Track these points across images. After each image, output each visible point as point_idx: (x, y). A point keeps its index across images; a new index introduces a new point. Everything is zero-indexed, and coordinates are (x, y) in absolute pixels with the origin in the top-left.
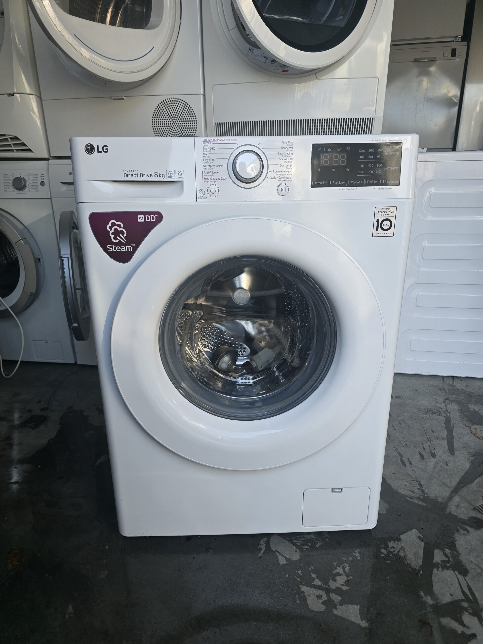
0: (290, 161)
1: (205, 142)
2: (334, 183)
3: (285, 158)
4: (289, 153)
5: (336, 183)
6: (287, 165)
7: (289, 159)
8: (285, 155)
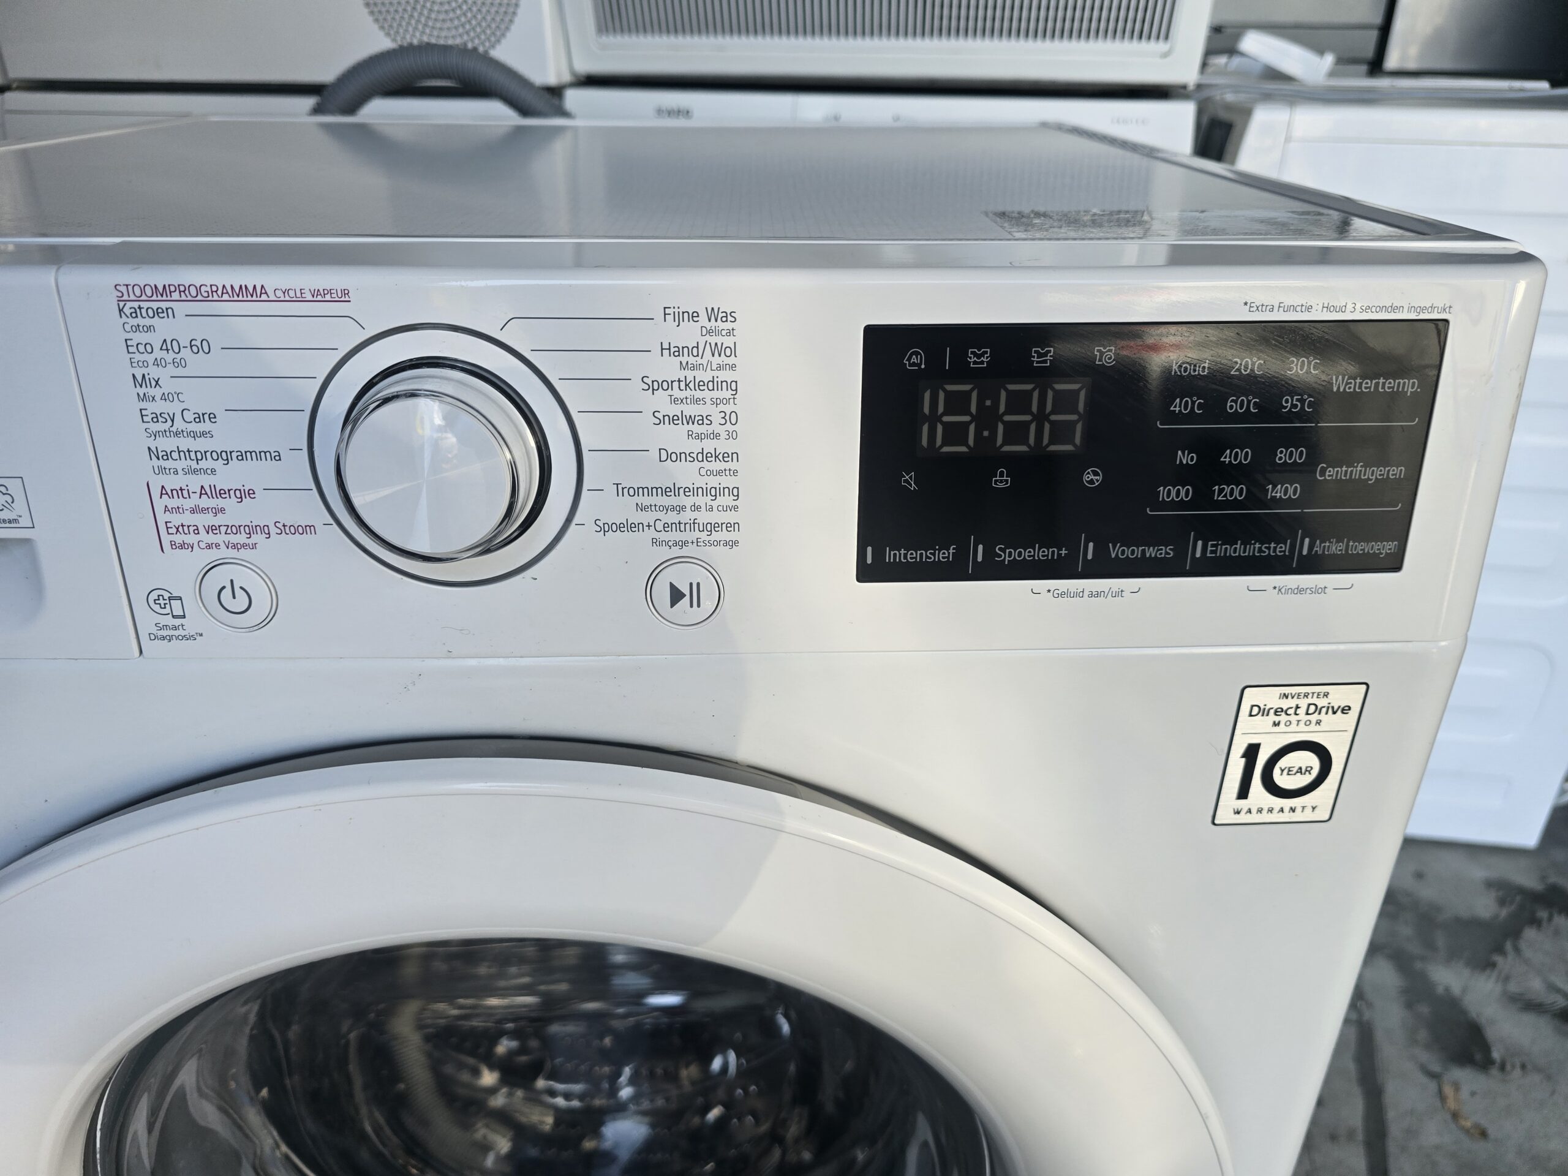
0: (721, 430)
1: (129, 304)
2: (1000, 556)
3: (690, 410)
4: (715, 384)
5: (1015, 555)
6: (705, 456)
7: (717, 418)
8: (688, 393)
